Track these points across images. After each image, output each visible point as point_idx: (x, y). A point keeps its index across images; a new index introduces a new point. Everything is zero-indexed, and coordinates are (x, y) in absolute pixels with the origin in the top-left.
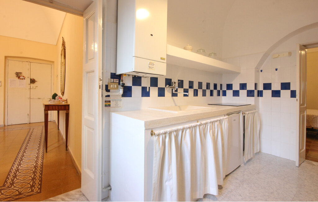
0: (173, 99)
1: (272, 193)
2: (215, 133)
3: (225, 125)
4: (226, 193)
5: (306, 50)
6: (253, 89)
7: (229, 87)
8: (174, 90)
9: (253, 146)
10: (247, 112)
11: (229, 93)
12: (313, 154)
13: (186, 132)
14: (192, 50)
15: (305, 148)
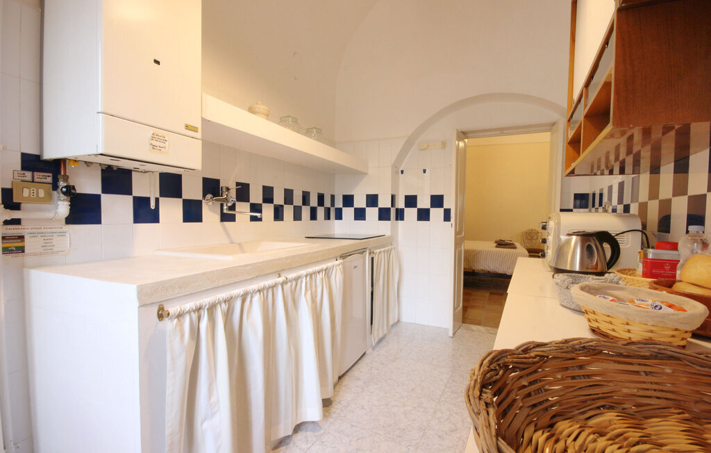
0: (225, 229)
1: (413, 390)
2: (316, 297)
3: (337, 278)
4: (338, 411)
5: (466, 140)
6: (389, 205)
7: (348, 200)
8: (225, 207)
9: (388, 313)
10: (378, 251)
11: (348, 213)
12: (473, 313)
13: (251, 301)
14: (267, 116)
15: (461, 305)
